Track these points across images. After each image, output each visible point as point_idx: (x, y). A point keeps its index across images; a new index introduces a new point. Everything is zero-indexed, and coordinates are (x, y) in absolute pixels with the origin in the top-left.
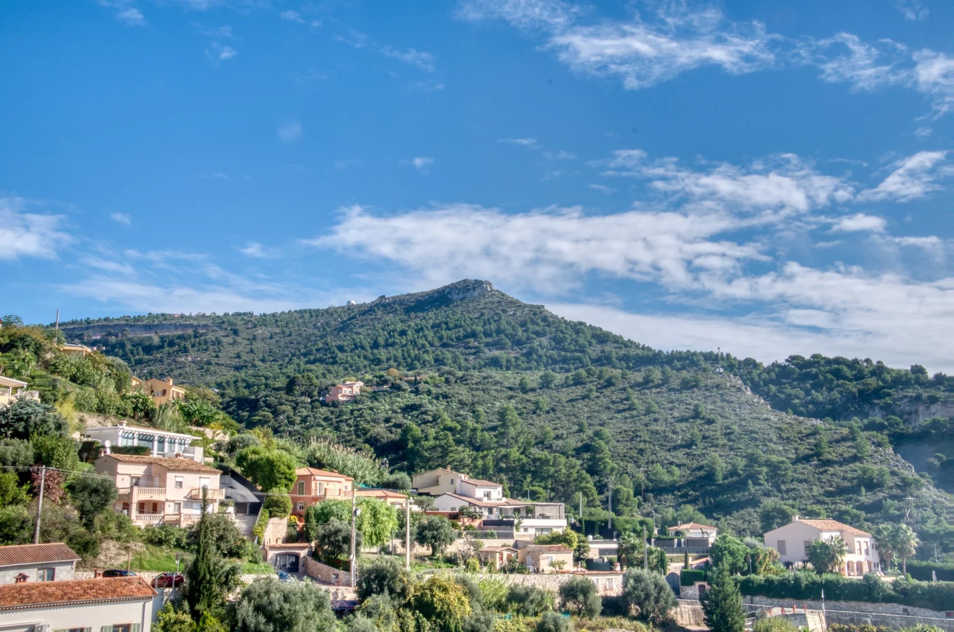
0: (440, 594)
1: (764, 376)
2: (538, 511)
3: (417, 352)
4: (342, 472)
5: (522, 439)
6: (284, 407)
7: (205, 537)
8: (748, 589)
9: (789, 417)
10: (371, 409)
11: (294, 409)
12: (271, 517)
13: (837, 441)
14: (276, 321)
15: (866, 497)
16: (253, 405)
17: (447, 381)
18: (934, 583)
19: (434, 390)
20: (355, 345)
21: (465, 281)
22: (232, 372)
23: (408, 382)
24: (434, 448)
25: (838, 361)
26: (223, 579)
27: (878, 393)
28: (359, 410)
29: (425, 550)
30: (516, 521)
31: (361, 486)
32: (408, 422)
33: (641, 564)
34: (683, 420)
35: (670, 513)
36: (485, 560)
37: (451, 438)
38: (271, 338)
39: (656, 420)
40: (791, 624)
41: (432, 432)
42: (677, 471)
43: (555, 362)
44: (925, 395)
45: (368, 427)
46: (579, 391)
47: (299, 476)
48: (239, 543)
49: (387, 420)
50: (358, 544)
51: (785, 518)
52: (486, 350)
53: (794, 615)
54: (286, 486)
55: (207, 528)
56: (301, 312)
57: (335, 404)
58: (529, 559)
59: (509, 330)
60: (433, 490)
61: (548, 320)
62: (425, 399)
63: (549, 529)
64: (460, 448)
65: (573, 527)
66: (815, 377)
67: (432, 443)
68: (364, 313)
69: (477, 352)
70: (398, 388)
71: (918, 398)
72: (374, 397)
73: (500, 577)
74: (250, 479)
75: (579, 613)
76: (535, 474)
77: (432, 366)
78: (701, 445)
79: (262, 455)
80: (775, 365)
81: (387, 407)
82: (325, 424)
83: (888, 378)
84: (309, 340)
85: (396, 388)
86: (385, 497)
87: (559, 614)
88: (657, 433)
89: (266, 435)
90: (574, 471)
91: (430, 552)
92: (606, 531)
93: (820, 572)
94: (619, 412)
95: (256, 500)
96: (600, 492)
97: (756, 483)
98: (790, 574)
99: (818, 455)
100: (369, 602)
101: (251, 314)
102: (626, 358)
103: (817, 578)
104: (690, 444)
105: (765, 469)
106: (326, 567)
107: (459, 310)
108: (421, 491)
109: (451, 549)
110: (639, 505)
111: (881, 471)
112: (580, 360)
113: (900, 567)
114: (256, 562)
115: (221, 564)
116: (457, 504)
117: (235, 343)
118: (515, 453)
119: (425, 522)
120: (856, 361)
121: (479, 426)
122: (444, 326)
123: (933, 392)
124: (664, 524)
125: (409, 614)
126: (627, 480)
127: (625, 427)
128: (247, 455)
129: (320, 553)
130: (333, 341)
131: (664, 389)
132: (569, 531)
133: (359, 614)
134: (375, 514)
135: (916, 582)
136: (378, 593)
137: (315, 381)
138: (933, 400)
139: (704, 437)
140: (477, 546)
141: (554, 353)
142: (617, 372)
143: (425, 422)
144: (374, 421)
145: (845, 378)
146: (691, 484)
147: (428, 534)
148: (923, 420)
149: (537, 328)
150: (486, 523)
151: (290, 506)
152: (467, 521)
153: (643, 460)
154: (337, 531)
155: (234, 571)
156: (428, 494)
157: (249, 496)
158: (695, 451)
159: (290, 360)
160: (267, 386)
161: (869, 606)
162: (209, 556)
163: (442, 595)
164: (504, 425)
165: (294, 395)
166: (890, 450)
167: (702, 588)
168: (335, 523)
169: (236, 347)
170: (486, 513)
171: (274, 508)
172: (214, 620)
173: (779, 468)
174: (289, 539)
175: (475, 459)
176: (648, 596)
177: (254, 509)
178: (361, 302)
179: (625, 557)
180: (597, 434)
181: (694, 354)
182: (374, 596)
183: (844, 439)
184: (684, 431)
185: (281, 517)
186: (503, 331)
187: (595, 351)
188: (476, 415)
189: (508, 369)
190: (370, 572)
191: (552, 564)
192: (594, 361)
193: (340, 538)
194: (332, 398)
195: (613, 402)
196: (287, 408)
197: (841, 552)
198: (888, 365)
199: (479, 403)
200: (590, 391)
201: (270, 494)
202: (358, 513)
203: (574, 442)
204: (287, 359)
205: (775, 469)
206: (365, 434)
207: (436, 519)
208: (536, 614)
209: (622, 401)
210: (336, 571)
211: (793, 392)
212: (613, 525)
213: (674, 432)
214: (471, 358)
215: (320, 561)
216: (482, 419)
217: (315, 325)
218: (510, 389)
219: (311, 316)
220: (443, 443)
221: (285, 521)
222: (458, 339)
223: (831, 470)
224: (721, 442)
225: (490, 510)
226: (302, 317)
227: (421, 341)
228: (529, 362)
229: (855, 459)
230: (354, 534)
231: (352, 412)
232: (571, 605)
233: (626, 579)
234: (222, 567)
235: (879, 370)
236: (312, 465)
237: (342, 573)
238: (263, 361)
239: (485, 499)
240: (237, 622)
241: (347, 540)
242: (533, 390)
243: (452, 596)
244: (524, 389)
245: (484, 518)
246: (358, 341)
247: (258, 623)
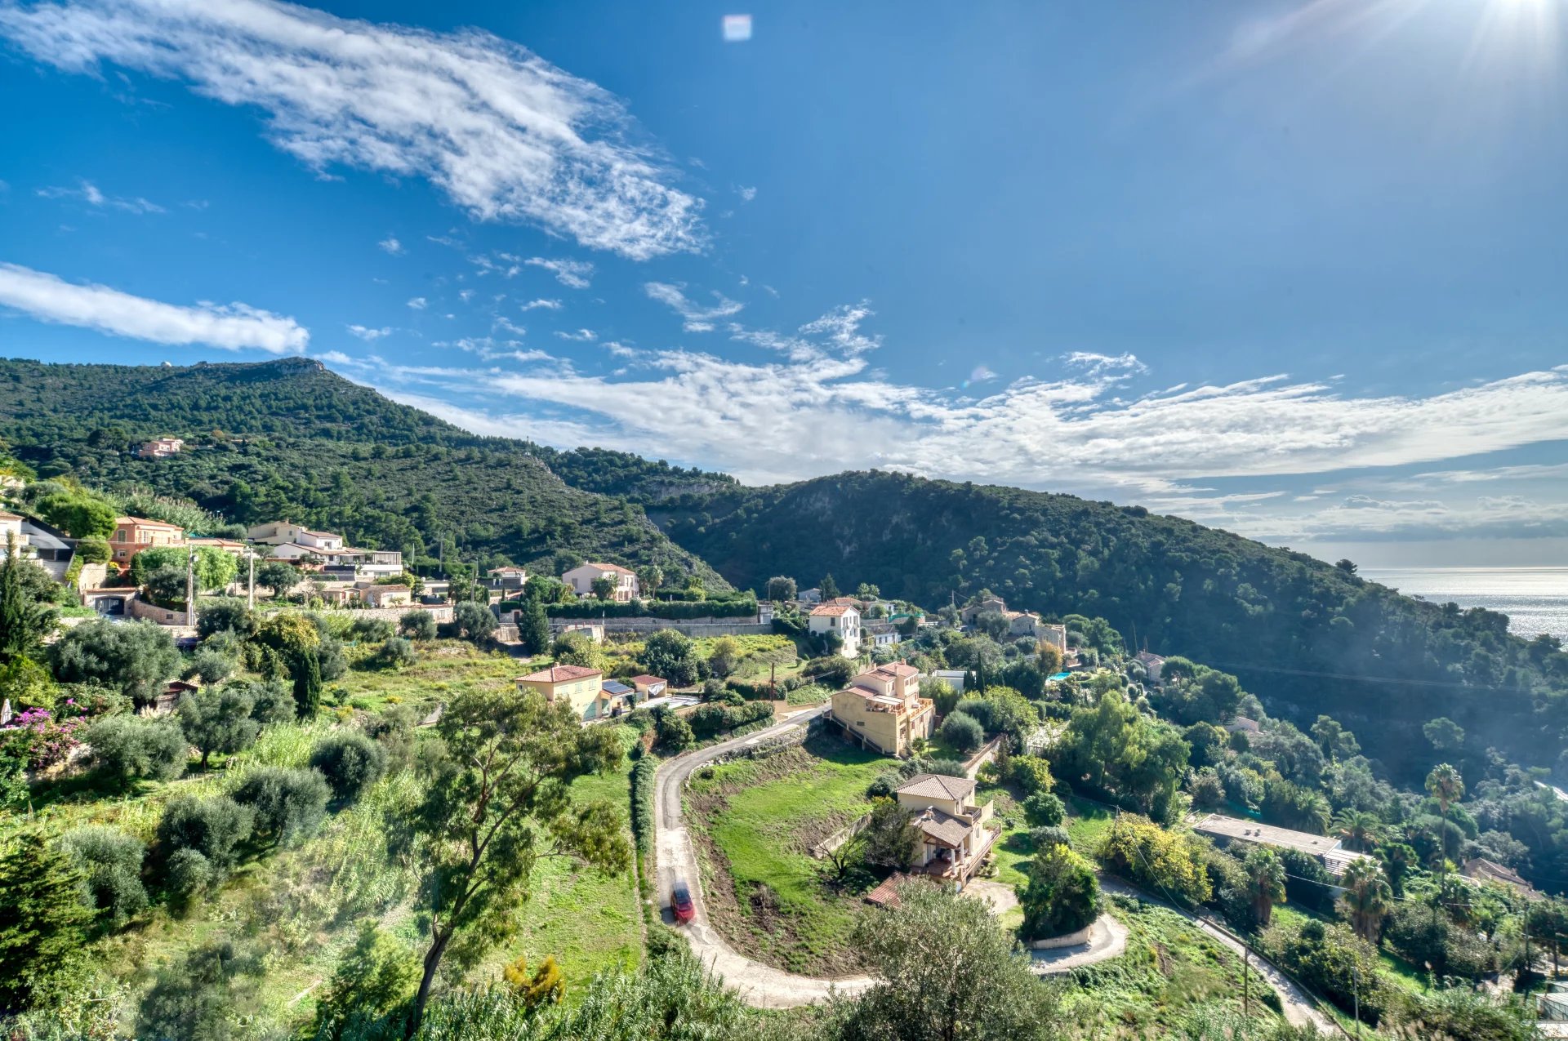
0: (287, 628)
1: (560, 460)
2: (376, 558)
3: (243, 417)
4: (169, 522)
5: (354, 499)
6: (86, 459)
7: (12, 582)
8: (553, 613)
9: (578, 492)
10: (194, 466)
11: (100, 461)
12: (85, 563)
13: (611, 510)
14: (71, 373)
15: (628, 549)
16: (45, 455)
17: (278, 446)
18: (672, 602)
19: (264, 453)
20: (172, 405)
21: (296, 358)
22: (12, 420)
23: (235, 444)
24: (265, 504)
25: (612, 453)
26: (38, 622)
27: (637, 478)
28: (179, 466)
29: (268, 592)
30: (357, 567)
31: (191, 535)
32: (236, 480)
33: (469, 598)
34: (497, 490)
35: (486, 559)
36: (329, 599)
37: (283, 496)
38: (65, 388)
39: (475, 489)
40: (582, 634)
41: (263, 490)
42: (492, 529)
43: (384, 437)
44: (667, 481)
45: (191, 482)
46: (408, 462)
47: (121, 526)
48: (50, 588)
49: (212, 477)
50: (195, 588)
51: (573, 564)
52: (317, 422)
53: (584, 629)
54: (104, 533)
55: (14, 573)
56: (103, 367)
57: (150, 459)
58: (370, 597)
59: (341, 407)
60: (270, 540)
61: (378, 401)
62: (254, 460)
63: (387, 573)
64: (294, 505)
65: (410, 570)
66: (595, 464)
67: (263, 499)
68: (181, 376)
69: (308, 422)
70: (225, 448)
71: (662, 483)
72: (196, 454)
73: (345, 612)
74: (56, 526)
75: (417, 637)
76: (367, 530)
77: (258, 431)
78: (511, 510)
79: (72, 503)
80: (567, 453)
81: (212, 465)
82: (138, 477)
83: (644, 467)
84: (114, 395)
85: (222, 448)
86: (222, 546)
87: (401, 639)
88: (476, 499)
89: (73, 483)
90: (404, 527)
91: (273, 593)
92: (437, 574)
93: (601, 600)
94: (444, 481)
95: (65, 547)
96: (427, 544)
97: (553, 538)
98: (581, 602)
99: (597, 519)
100: (213, 637)
101: (38, 363)
102: (448, 439)
103: (599, 603)
104: (502, 508)
105: (559, 528)
106: (158, 609)
107: (289, 384)
108: (257, 541)
109: (293, 591)
110: (460, 554)
111: (639, 531)
112: (408, 437)
113: (651, 593)
114: (72, 606)
115: (35, 608)
116: (298, 553)
117: (15, 390)
118: (348, 510)
119: (267, 567)
120: (624, 455)
121: (312, 486)
122: (273, 397)
123: (672, 479)
124: (483, 570)
125: (256, 647)
126: (451, 534)
127: (449, 493)
128: (51, 502)
129: (150, 596)
130: (145, 400)
131: (482, 465)
132: (407, 573)
133: (206, 649)
134: (212, 560)
135: (662, 602)
136: (223, 630)
137: (125, 435)
138: (671, 484)
139: (514, 504)
140: (319, 588)
141: (384, 430)
142: (443, 449)
143: (255, 481)
144: (197, 477)
145: (616, 466)
146: (503, 539)
147: (272, 578)
148: (665, 497)
149: (367, 407)
150: (327, 568)
151: (110, 553)
152: (308, 567)
153: (463, 519)
154: (171, 576)
155: (51, 615)
156: (266, 544)
157: (57, 544)
158: (506, 513)
159: (91, 412)
160: (61, 437)
161: (632, 620)
162: (18, 601)
163: (290, 629)
164: (338, 486)
165: (98, 447)
166: (645, 517)
167: (517, 614)
168: (167, 568)
169: (16, 394)
170: (327, 560)
171: (90, 555)
172: (31, 663)
173: (570, 528)
174: (108, 583)
175: (309, 514)
176: (475, 622)
177: (64, 556)
178: (177, 365)
179: (456, 593)
180: (426, 498)
181: (506, 440)
182: (218, 632)
183: (616, 508)
184: (499, 498)
185: (98, 563)
186: (335, 407)
187: (421, 431)
188: (309, 477)
189: (339, 439)
190: (212, 612)
191: (392, 600)
192: (420, 439)
193: (175, 582)
194: (147, 453)
195: (439, 473)
196: (92, 460)
197: (616, 586)
198: (644, 458)
199: (311, 467)
200: (419, 462)
201: (83, 540)
202: (196, 559)
203: (403, 504)
204: (86, 412)
205: (567, 528)
206: (187, 489)
207: (279, 565)
208: (379, 640)
209: (446, 472)
210: (170, 612)
211: (579, 473)
212: (443, 569)
213: (490, 499)
214: (302, 427)
215: (150, 603)
216: (315, 481)
217: (122, 382)
218: (343, 456)
219: (117, 372)
220: (275, 499)
221: (103, 567)
222: (288, 409)
223: (606, 529)
224: (527, 508)
225: (331, 558)
226: (106, 372)
227: (247, 408)
228: (359, 435)
229: (622, 522)
230: (191, 579)
231: (171, 467)
232: (411, 632)
233: (457, 610)
234: (36, 611)
235: (639, 462)
236: (130, 514)
237: (176, 614)
238: (55, 411)
239: (326, 548)
240: (61, 662)
241: (183, 583)
242: (365, 459)
243: (300, 630)
244: (356, 457)
245: (326, 564)
246: (174, 401)
247: (88, 663)
